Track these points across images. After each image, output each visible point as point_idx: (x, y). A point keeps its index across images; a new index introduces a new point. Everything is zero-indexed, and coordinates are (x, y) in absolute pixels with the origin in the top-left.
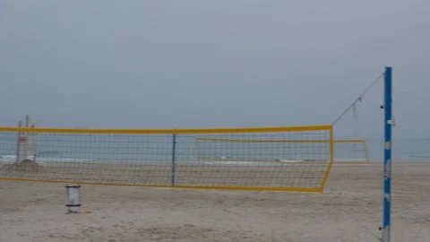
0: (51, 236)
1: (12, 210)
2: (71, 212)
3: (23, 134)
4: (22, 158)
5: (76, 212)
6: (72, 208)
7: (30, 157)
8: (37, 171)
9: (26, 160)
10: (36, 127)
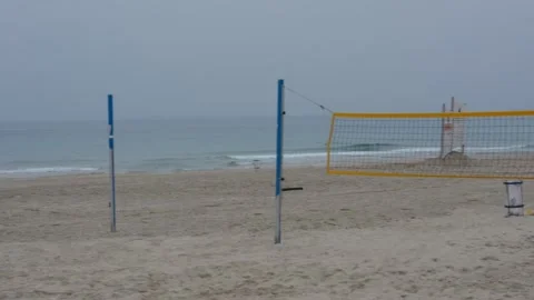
0: (488, 245)
1: (438, 215)
2: (511, 214)
3: (448, 121)
4: (447, 150)
5: (517, 215)
6: (512, 210)
7: (458, 149)
8: (465, 165)
9: (452, 153)
10: (463, 111)
